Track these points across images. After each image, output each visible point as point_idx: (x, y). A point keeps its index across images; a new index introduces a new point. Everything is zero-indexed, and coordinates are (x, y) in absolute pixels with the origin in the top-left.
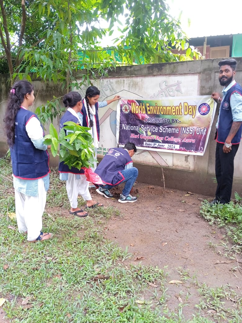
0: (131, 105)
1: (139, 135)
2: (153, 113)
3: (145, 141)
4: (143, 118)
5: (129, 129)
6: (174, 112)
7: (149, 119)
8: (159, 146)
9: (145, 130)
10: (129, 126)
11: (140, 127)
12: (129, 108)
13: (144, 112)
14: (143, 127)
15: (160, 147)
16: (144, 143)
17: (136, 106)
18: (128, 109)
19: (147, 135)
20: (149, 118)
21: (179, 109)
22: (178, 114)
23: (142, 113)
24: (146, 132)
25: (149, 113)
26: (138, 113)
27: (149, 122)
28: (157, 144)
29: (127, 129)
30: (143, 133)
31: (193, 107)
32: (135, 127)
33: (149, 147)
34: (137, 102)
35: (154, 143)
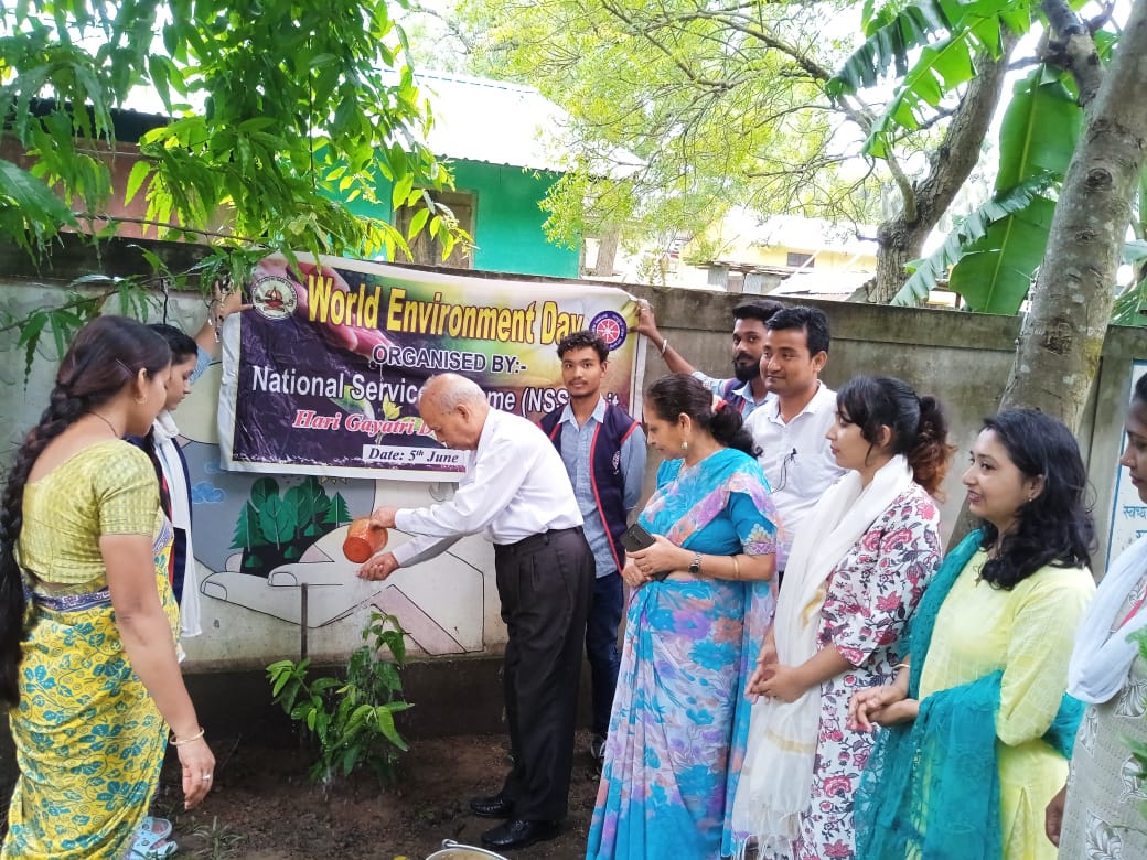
0: (307, 287)
1: (338, 416)
2: (413, 330)
3: (371, 441)
4: (365, 346)
5: (286, 391)
6: (504, 330)
7: (395, 352)
8: (434, 462)
9: (371, 394)
10: (285, 377)
11: (348, 381)
12: (297, 295)
13: (372, 322)
14: (358, 381)
15: (438, 463)
16: (367, 449)
17: (333, 291)
18: (286, 300)
19: (380, 416)
20: (391, 349)
21: (526, 321)
22: (521, 339)
23: (359, 324)
24: (377, 405)
25: (393, 325)
26: (344, 321)
27: (394, 362)
28: (428, 451)
29: (278, 389)
30: (356, 408)
31: (574, 318)
32: (320, 380)
33: (387, 466)
34: (338, 277)
35: (410, 449)
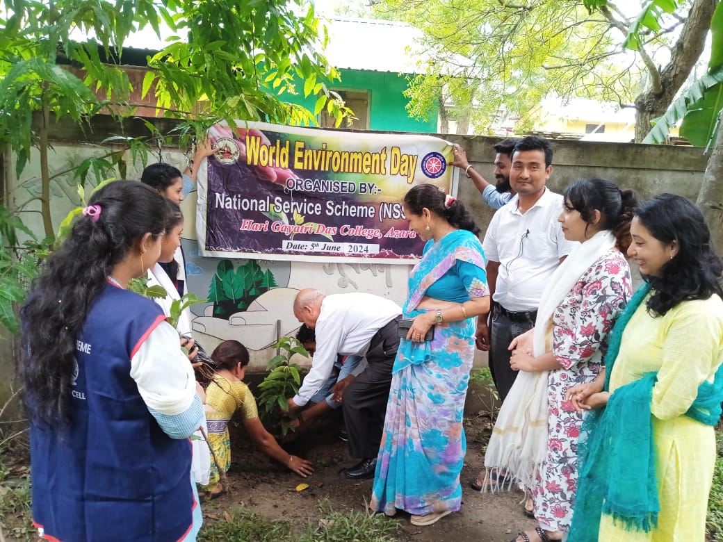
0: (246, 145)
1: (267, 223)
2: (310, 168)
3: (287, 238)
4: (282, 179)
5: (235, 208)
6: (367, 166)
7: (300, 182)
8: (325, 251)
9: (286, 209)
10: (235, 199)
11: (272, 201)
12: (240, 149)
13: (285, 164)
14: (278, 201)
15: (328, 251)
16: (285, 243)
17: (261, 146)
18: (233, 152)
19: (292, 222)
20: (297, 180)
21: (380, 160)
22: (378, 172)
23: (277, 165)
24: (290, 215)
25: (298, 165)
26: (268, 164)
27: (299, 188)
28: (322, 244)
29: (231, 207)
30: (278, 218)
31: (411, 157)
32: (255, 201)
33: (297, 253)
34: (263, 135)
35: (311, 243)
